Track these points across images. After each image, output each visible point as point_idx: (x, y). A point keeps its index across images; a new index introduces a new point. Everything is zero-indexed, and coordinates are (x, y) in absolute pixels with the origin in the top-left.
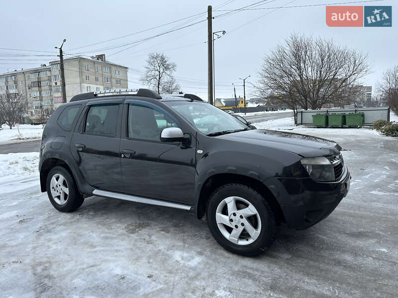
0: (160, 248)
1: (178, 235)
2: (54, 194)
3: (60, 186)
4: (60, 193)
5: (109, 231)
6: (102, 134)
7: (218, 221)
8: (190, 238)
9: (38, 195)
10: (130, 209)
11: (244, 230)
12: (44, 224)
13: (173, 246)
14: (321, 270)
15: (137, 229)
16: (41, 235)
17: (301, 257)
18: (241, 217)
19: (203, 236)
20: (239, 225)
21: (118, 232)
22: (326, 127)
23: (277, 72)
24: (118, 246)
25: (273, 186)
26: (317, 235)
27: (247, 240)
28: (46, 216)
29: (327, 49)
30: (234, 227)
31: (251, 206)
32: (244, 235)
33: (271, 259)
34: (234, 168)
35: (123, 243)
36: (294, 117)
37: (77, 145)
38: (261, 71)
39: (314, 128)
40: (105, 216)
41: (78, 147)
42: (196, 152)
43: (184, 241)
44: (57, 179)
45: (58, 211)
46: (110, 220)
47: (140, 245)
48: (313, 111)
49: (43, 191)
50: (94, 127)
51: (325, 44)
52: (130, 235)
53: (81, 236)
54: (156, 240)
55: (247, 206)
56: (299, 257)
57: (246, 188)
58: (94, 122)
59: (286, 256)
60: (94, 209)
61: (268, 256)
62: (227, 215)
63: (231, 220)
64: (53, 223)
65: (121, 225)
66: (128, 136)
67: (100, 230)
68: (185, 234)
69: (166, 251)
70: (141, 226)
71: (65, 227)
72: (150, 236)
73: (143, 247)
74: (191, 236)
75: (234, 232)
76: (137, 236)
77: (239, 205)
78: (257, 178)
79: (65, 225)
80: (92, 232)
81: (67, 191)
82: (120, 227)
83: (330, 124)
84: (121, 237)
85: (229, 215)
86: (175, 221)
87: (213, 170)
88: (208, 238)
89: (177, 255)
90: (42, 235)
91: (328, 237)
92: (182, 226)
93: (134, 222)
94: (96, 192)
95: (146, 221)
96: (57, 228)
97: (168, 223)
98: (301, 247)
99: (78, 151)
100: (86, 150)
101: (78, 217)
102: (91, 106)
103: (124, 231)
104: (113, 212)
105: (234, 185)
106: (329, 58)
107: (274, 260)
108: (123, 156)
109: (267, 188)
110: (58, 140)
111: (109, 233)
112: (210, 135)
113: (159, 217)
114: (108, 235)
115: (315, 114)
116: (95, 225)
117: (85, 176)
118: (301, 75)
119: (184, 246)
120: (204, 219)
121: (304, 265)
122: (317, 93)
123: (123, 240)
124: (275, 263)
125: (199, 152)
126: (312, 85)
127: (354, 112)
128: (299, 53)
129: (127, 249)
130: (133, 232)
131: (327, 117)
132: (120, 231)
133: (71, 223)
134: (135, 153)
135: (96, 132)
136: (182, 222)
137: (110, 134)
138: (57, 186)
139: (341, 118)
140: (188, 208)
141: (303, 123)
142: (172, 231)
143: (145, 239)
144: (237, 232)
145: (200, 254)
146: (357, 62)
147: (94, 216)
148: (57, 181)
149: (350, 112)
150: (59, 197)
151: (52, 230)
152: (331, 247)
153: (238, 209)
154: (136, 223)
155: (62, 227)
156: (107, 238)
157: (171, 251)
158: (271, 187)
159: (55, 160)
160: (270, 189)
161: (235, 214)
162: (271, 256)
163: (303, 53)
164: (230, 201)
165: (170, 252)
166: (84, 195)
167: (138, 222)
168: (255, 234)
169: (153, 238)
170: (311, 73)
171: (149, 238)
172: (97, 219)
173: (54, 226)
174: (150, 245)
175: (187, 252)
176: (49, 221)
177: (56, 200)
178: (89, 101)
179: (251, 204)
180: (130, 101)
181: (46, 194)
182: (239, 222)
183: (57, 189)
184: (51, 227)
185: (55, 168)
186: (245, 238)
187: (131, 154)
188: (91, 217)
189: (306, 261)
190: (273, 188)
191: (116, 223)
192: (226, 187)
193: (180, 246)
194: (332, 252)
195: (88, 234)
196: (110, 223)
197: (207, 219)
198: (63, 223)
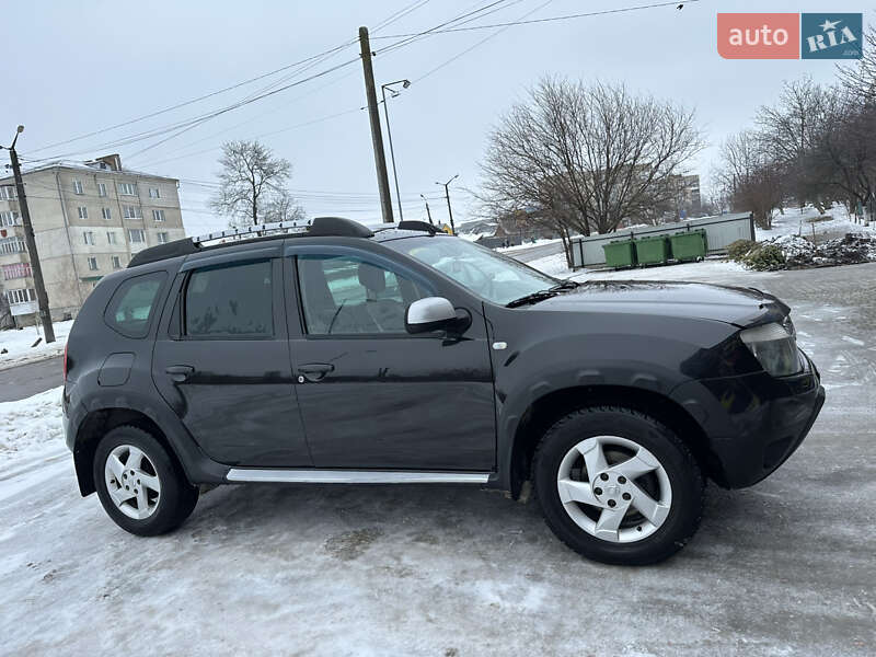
0: (435, 583)
1: (459, 544)
2: (118, 496)
3: (132, 473)
4: (136, 491)
5: (291, 563)
6: (235, 334)
7: (565, 498)
8: (490, 546)
9: (58, 506)
11: (631, 508)
12: (115, 573)
13: (464, 572)
14: (813, 567)
15: (357, 548)
17: (756, 547)
18: (622, 480)
19: (520, 539)
20: (619, 499)
21: (315, 563)
22: (634, 267)
23: (523, 163)
24: (331, 594)
25: (692, 402)
27: (640, 529)
28: (108, 552)
29: (615, 104)
30: (606, 506)
31: (642, 452)
32: (633, 519)
33: (696, 561)
34: (596, 373)
35: (338, 586)
36: (565, 254)
37: (171, 369)
39: (610, 271)
40: (259, 530)
41: (174, 374)
42: (490, 346)
43: (482, 556)
44: (124, 458)
45: (133, 536)
46: (279, 537)
47: (385, 583)
48: (604, 236)
49: (86, 489)
50: (210, 320)
51: (610, 95)
52: (346, 563)
53: (227, 586)
54: (417, 566)
55: (631, 453)
56: (751, 546)
57: (626, 413)
58: (209, 309)
59: (722, 550)
60: (221, 516)
61: (685, 556)
62: (585, 479)
63: (598, 491)
64: (136, 568)
65: (314, 544)
66: (307, 332)
67: (267, 564)
68: (477, 540)
69: (452, 585)
70: (364, 538)
72: (398, 559)
73: (394, 587)
74: (490, 542)
75: (604, 518)
76: (368, 561)
77: (613, 454)
78: (655, 388)
79: (170, 568)
80: (250, 571)
81: (155, 483)
82: (314, 549)
83: (641, 261)
84: (330, 572)
85: (591, 478)
86: (435, 513)
87: (545, 383)
88: (533, 540)
89: (487, 591)
90: (122, 602)
91: (780, 494)
92: (460, 521)
93: (340, 532)
94: (234, 475)
95: (366, 525)
96: (153, 578)
97: (424, 522)
98: (742, 525)
99: (176, 384)
100: (195, 378)
101: (192, 541)
102: (191, 272)
103: (329, 557)
104: (272, 516)
105: (597, 411)
106: (622, 124)
107: (704, 563)
108: (301, 379)
109: (678, 406)
110: (111, 364)
111: (294, 567)
112: (512, 305)
113: (390, 510)
114: (293, 573)
115: (608, 242)
116: (246, 554)
117: (200, 434)
118: (568, 165)
119: (490, 568)
120: (524, 498)
121: (770, 562)
122: (605, 201)
123: (337, 578)
124: (708, 568)
125: (496, 346)
126: (592, 181)
127: (685, 230)
128: (561, 116)
129: (358, 598)
130: (351, 554)
131: (633, 246)
132: (321, 559)
133: (182, 559)
134: (333, 368)
135: (218, 332)
136: (453, 512)
137: (257, 331)
138: (125, 476)
139: (661, 246)
140: (483, 478)
141: (585, 263)
142: (441, 538)
143: (388, 568)
144: (612, 516)
145: (536, 578)
146: (676, 125)
147: (232, 534)
148: (124, 464)
149: (677, 231)
150: (133, 502)
151: (143, 586)
152: (799, 515)
153: (611, 463)
154: (347, 533)
155: (163, 574)
156: (294, 581)
157: (468, 584)
158: (689, 403)
159: (105, 414)
160: (687, 409)
161: (604, 477)
162: (692, 556)
163: (568, 118)
164: (590, 448)
165: (465, 587)
166: (202, 487)
167: (347, 529)
168: (658, 512)
169: (406, 560)
170: (588, 158)
171: (395, 562)
172: (245, 540)
173: (143, 573)
174: (410, 579)
175: (505, 580)
176: (123, 563)
177: (127, 510)
178: (184, 261)
179: (641, 448)
180: (299, 250)
181: (95, 497)
182: (617, 492)
183: (126, 482)
184: (134, 578)
185: (114, 432)
186: (633, 526)
187: (324, 373)
188: (224, 537)
189: (769, 553)
190: (691, 405)
191: (295, 540)
192: (576, 417)
193: (480, 569)
194: (809, 524)
195: (242, 580)
196: (282, 544)
197: (534, 497)
198: (164, 563)
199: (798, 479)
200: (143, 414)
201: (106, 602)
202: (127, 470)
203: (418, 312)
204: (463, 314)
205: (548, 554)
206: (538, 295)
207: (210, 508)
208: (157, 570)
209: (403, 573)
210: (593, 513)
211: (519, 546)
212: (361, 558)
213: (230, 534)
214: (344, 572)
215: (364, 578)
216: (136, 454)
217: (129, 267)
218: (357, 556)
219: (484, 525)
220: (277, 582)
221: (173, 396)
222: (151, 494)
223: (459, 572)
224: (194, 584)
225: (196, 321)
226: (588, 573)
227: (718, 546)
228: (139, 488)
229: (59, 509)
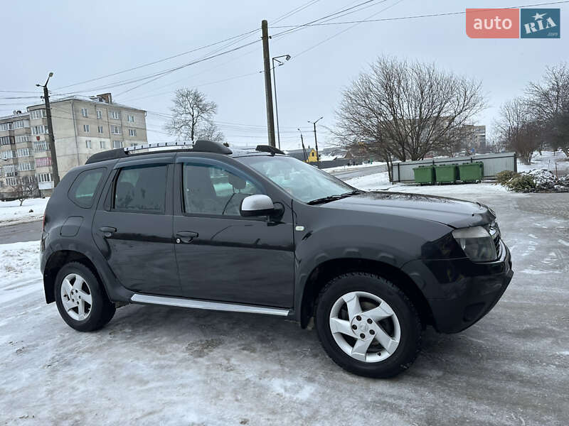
0: (247, 377)
1: (269, 354)
2: (67, 305)
3: (77, 291)
4: (78, 303)
5: (162, 356)
6: (143, 210)
7: (333, 330)
8: (288, 357)
9: (37, 308)
10: (186, 319)
11: (375, 340)
12: (58, 353)
13: (267, 372)
14: (491, 390)
15: (205, 350)
16: (55, 370)
17: (457, 373)
18: (370, 321)
19: (308, 354)
20: (367, 334)
21: (178, 357)
22: (433, 184)
23: (363, 111)
24: (182, 378)
25: (416, 274)
26: (470, 338)
27: (380, 355)
28: (58, 338)
29: (427, 77)
30: (359, 337)
31: (384, 304)
32: (376, 347)
33: (416, 379)
34: (356, 250)
36: (388, 172)
37: (103, 229)
38: (339, 111)
39: (417, 185)
40: (150, 334)
41: (104, 232)
42: (294, 228)
43: (281, 363)
44: (72, 282)
45: (75, 330)
46: (160, 339)
47: (216, 374)
48: (414, 162)
49: (49, 301)
50: (129, 200)
51: (425, 70)
52: (196, 359)
53: (121, 367)
54: (239, 365)
55: (377, 304)
56: (454, 372)
57: (374, 277)
58: (129, 193)
59: (436, 373)
60: (130, 323)
61: (410, 375)
62: (347, 318)
63: (354, 327)
64: (71, 351)
65: (180, 346)
66: (185, 211)
67: (149, 355)
68: (281, 352)
69: (257, 380)
70: (211, 345)
71: (90, 355)
72: (228, 360)
73: (220, 377)
74: (289, 355)
75: (358, 344)
76: (208, 360)
77: (365, 304)
78: (391, 263)
79: (91, 352)
80: (138, 359)
81: (89, 299)
82: (179, 348)
83: (438, 180)
84: (184, 364)
85: (351, 318)
86: (259, 333)
87: (323, 254)
88: (315, 356)
89: (277, 385)
90: (58, 370)
91: (485, 340)
92: (273, 340)
93: (198, 340)
94: (136, 298)
95: (215, 337)
96: (79, 358)
97: (251, 338)
98: (453, 358)
99: (106, 238)
100: (116, 236)
101: (108, 337)
102: (121, 169)
103: (187, 355)
104: (161, 326)
105: (356, 275)
106: (431, 89)
107: (421, 380)
108: (178, 241)
109: (407, 275)
110: (70, 222)
111: (164, 359)
112: (312, 203)
113: (233, 328)
114: (162, 362)
115: (417, 166)
116: (138, 348)
117: (117, 272)
118: (394, 113)
119: (283, 370)
120: (309, 328)
121: (464, 384)
122: (417, 139)
123: (188, 368)
124: (422, 384)
125: (298, 228)
126: (409, 126)
127: (469, 162)
128: (391, 83)
129: (198, 382)
130: (200, 354)
131: (434, 170)
132: (181, 355)
133: (100, 348)
134: (198, 236)
135: (133, 207)
136: (270, 334)
137: (155, 209)
138: (72, 293)
139: (452, 172)
140: (285, 313)
141: (401, 179)
142: (258, 349)
143: (221, 365)
144: (363, 344)
145: (310, 380)
146: (468, 93)
147: (134, 335)
148: (72, 285)
149: (464, 162)
150: (76, 310)
151: (72, 362)
152: (494, 355)
153: (364, 309)
154: (201, 341)
155: (85, 356)
156: (162, 367)
157: (266, 380)
158: (414, 274)
159: (65, 254)
160: (412, 278)
161: (359, 318)
162: (415, 375)
164: (351, 299)
165: (265, 382)
166: (117, 304)
167: (203, 338)
168: (391, 345)
169: (233, 361)
170: (408, 111)
171: (226, 362)
172: (140, 339)
173: (74, 354)
174: (232, 373)
175: (291, 380)
176: (64, 347)
177: (72, 314)
178: (117, 162)
179: (383, 301)
180: (184, 160)
181: (54, 305)
182: (366, 329)
183: (73, 297)
184: (69, 356)
185: (68, 265)
186: (376, 352)
187: (192, 238)
188: (128, 336)
189: (465, 378)
190: (416, 276)
191: (170, 342)
192: (344, 278)
193: (276, 371)
194: (497, 362)
195: (131, 363)
196: (161, 344)
197: (315, 328)
198: (88, 348)
199: (498, 332)
200: (83, 255)
201: (48, 370)
202: (74, 289)
203: (248, 204)
204: (279, 207)
205: (323, 366)
206: (331, 197)
207: (124, 318)
208: (83, 353)
209: (229, 369)
210: (351, 341)
211: (305, 359)
212: (206, 357)
213: (133, 334)
214: (193, 365)
215: (204, 370)
216: (80, 280)
217: (86, 163)
218: (204, 355)
219: (288, 343)
220: (151, 367)
221: (103, 246)
222: (87, 306)
223: (264, 371)
224: (103, 363)
225: (121, 200)
226: (344, 380)
227: (434, 371)
228: (80, 301)
229: (38, 311)
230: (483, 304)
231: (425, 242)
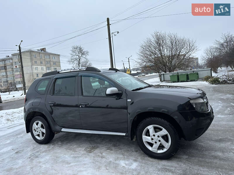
0: (110, 160)
1: (118, 151)
2: (35, 133)
3: (39, 128)
4: (39, 132)
6: (66, 94)
7: (144, 140)
8: (126, 152)
10: (83, 138)
11: (161, 144)
12: (32, 153)
13: (118, 158)
14: (208, 163)
15: (92, 150)
16: (32, 160)
17: (194, 157)
18: (158, 136)
19: (133, 150)
20: (158, 142)
21: (81, 153)
22: (178, 82)
23: (148, 53)
24: (84, 161)
25: (176, 117)
26: (198, 143)
27: (163, 150)
28: (32, 147)
29: (174, 38)
30: (154, 143)
31: (164, 130)
32: (161, 147)
33: (177, 159)
34: (152, 108)
35: (86, 159)
36: (159, 77)
37: (50, 102)
38: (139, 53)
40: (69, 145)
41: (50, 104)
42: (127, 101)
43: (123, 154)
44: (37, 124)
45: (38, 144)
46: (73, 146)
47: (98, 159)
48: (170, 73)
49: (27, 132)
50: (60, 91)
51: (173, 36)
52: (89, 154)
53: (59, 157)
54: (106, 156)
55: (161, 130)
56: (193, 156)
57: (160, 119)
58: (60, 88)
59: (185, 157)
60: (60, 140)
61: (175, 158)
62: (149, 136)
63: (152, 139)
64: (38, 152)
66: (83, 95)
67: (69, 153)
68: (122, 150)
69: (114, 161)
70: (94, 148)
71: (46, 153)
72: (102, 154)
73: (99, 160)
74: (126, 151)
75: (154, 146)
76: (94, 154)
77: (156, 130)
78: (167, 113)
79: (46, 152)
80: (65, 154)
81: (44, 131)
82: (81, 150)
83: (180, 80)
84: (84, 156)
85: (151, 136)
86: (113, 143)
87: (139, 110)
88: (136, 151)
89: (122, 163)
91: (204, 144)
92: (119, 146)
93: (88, 146)
94: (63, 130)
95: (95, 145)
96: (41, 155)
97: (110, 145)
98: (192, 151)
99: (51, 106)
100: (55, 105)
101: (52, 146)
102: (56, 79)
103: (85, 152)
104: (73, 141)
105: (153, 118)
106: (176, 43)
107: (180, 160)
108: (80, 106)
109: (173, 118)
110: (36, 100)
111: (76, 154)
112: (133, 90)
113: (102, 141)
114: (75, 155)
115: (171, 75)
116: (65, 150)
117: (56, 119)
118: (161, 54)
119: (124, 157)
120: (134, 140)
122: (171, 64)
123: (86, 157)
125: (128, 100)
126: (167, 59)
127: (192, 72)
128: (159, 41)
129: (90, 162)
130: (90, 152)
131: (178, 76)
132: (83, 152)
133: (49, 150)
134: (88, 104)
135: (62, 94)
136: (117, 143)
137: (71, 94)
138: (37, 129)
139: (186, 76)
140: (124, 134)
141: (165, 80)
142: (113, 149)
143: (99, 156)
144: (156, 146)
145: (135, 161)
146: (191, 45)
147: (62, 145)
148: (37, 125)
149: (190, 73)
150: (38, 135)
151: (39, 156)
152: (207, 149)
153: (156, 132)
154: (90, 147)
155: (44, 154)
156: (75, 157)
157: (118, 161)
158: (175, 117)
159: (34, 113)
160: (175, 119)
161: (154, 135)
163: (161, 42)
164: (151, 128)
166: (55, 133)
168: (167, 145)
169: (104, 154)
170: (166, 52)
171: (101, 155)
172: (65, 147)
173: (39, 153)
174: (104, 159)
175: (127, 161)
176: (34, 150)
177: (37, 137)
178: (55, 76)
179: (163, 128)
180: (82, 74)
181: (30, 134)
182: (157, 140)
183: (37, 130)
184: (37, 154)
185: (35, 117)
186: (161, 149)
187: (86, 105)
188: (60, 146)
189: (197, 158)
191: (77, 147)
192: (147, 119)
193: (122, 158)
194: (209, 152)
195: (63, 156)
196: (73, 148)
197: (136, 140)
198: (45, 151)
199: (209, 140)
200: (42, 113)
201: (29, 159)
202: (38, 127)
203: (109, 91)
204: (120, 92)
205: (140, 155)
206: (141, 88)
207: (57, 138)
208: (43, 152)
209: (102, 157)
210: (151, 145)
211: (132, 152)
212: (93, 153)
214: (88, 156)
215: (92, 158)
216: (40, 123)
217: (42, 77)
218: (92, 152)
219: (125, 147)
220: (71, 157)
221: (50, 109)
222: (43, 133)
223: (116, 157)
224: (51, 156)
225: (57, 91)
226: (148, 160)
227: (184, 156)
228: (40, 132)
229: (22, 136)
230: (203, 128)
231: (179, 105)
